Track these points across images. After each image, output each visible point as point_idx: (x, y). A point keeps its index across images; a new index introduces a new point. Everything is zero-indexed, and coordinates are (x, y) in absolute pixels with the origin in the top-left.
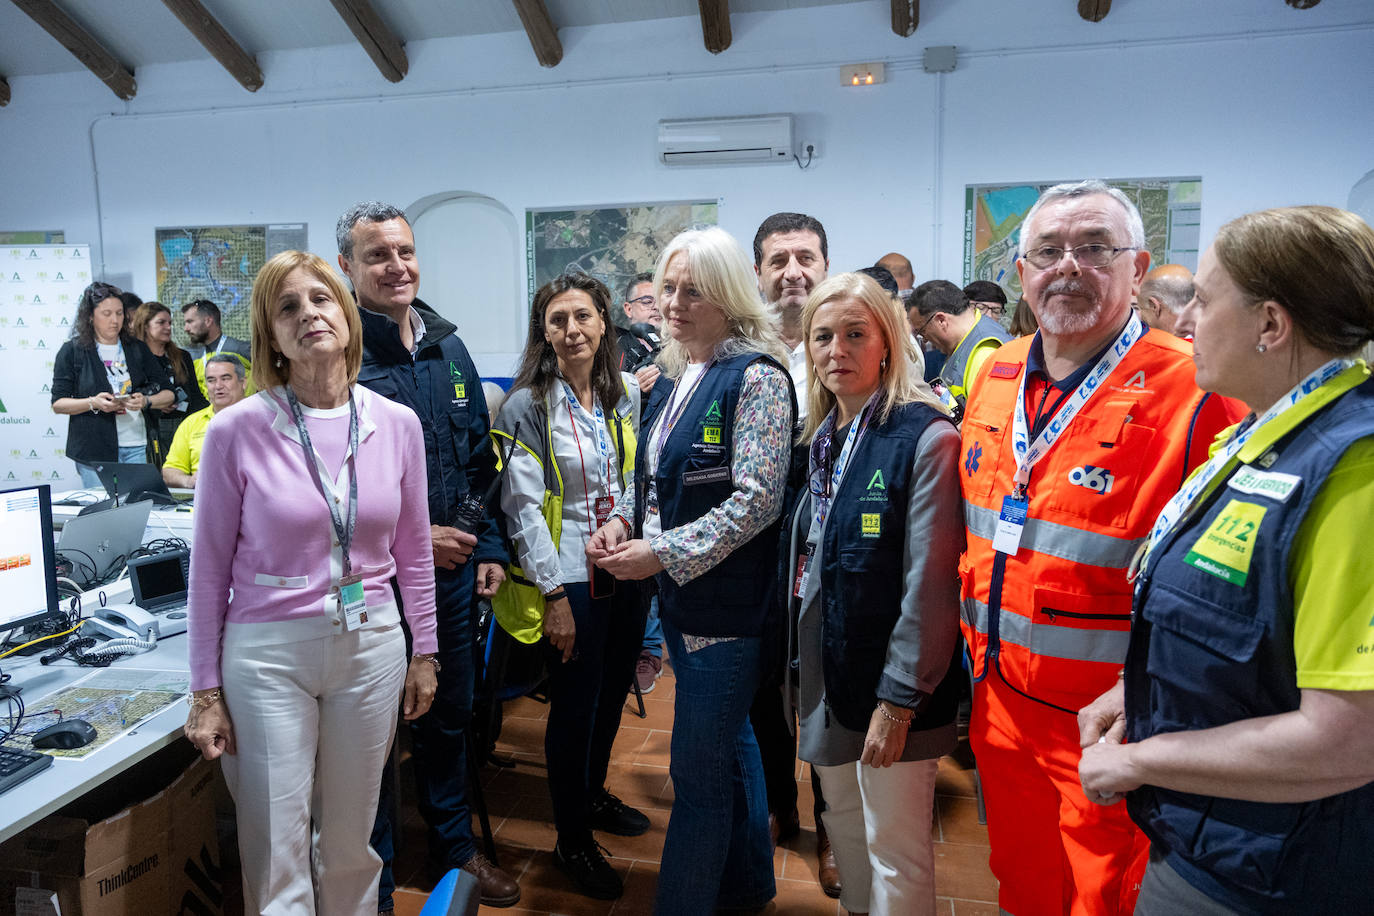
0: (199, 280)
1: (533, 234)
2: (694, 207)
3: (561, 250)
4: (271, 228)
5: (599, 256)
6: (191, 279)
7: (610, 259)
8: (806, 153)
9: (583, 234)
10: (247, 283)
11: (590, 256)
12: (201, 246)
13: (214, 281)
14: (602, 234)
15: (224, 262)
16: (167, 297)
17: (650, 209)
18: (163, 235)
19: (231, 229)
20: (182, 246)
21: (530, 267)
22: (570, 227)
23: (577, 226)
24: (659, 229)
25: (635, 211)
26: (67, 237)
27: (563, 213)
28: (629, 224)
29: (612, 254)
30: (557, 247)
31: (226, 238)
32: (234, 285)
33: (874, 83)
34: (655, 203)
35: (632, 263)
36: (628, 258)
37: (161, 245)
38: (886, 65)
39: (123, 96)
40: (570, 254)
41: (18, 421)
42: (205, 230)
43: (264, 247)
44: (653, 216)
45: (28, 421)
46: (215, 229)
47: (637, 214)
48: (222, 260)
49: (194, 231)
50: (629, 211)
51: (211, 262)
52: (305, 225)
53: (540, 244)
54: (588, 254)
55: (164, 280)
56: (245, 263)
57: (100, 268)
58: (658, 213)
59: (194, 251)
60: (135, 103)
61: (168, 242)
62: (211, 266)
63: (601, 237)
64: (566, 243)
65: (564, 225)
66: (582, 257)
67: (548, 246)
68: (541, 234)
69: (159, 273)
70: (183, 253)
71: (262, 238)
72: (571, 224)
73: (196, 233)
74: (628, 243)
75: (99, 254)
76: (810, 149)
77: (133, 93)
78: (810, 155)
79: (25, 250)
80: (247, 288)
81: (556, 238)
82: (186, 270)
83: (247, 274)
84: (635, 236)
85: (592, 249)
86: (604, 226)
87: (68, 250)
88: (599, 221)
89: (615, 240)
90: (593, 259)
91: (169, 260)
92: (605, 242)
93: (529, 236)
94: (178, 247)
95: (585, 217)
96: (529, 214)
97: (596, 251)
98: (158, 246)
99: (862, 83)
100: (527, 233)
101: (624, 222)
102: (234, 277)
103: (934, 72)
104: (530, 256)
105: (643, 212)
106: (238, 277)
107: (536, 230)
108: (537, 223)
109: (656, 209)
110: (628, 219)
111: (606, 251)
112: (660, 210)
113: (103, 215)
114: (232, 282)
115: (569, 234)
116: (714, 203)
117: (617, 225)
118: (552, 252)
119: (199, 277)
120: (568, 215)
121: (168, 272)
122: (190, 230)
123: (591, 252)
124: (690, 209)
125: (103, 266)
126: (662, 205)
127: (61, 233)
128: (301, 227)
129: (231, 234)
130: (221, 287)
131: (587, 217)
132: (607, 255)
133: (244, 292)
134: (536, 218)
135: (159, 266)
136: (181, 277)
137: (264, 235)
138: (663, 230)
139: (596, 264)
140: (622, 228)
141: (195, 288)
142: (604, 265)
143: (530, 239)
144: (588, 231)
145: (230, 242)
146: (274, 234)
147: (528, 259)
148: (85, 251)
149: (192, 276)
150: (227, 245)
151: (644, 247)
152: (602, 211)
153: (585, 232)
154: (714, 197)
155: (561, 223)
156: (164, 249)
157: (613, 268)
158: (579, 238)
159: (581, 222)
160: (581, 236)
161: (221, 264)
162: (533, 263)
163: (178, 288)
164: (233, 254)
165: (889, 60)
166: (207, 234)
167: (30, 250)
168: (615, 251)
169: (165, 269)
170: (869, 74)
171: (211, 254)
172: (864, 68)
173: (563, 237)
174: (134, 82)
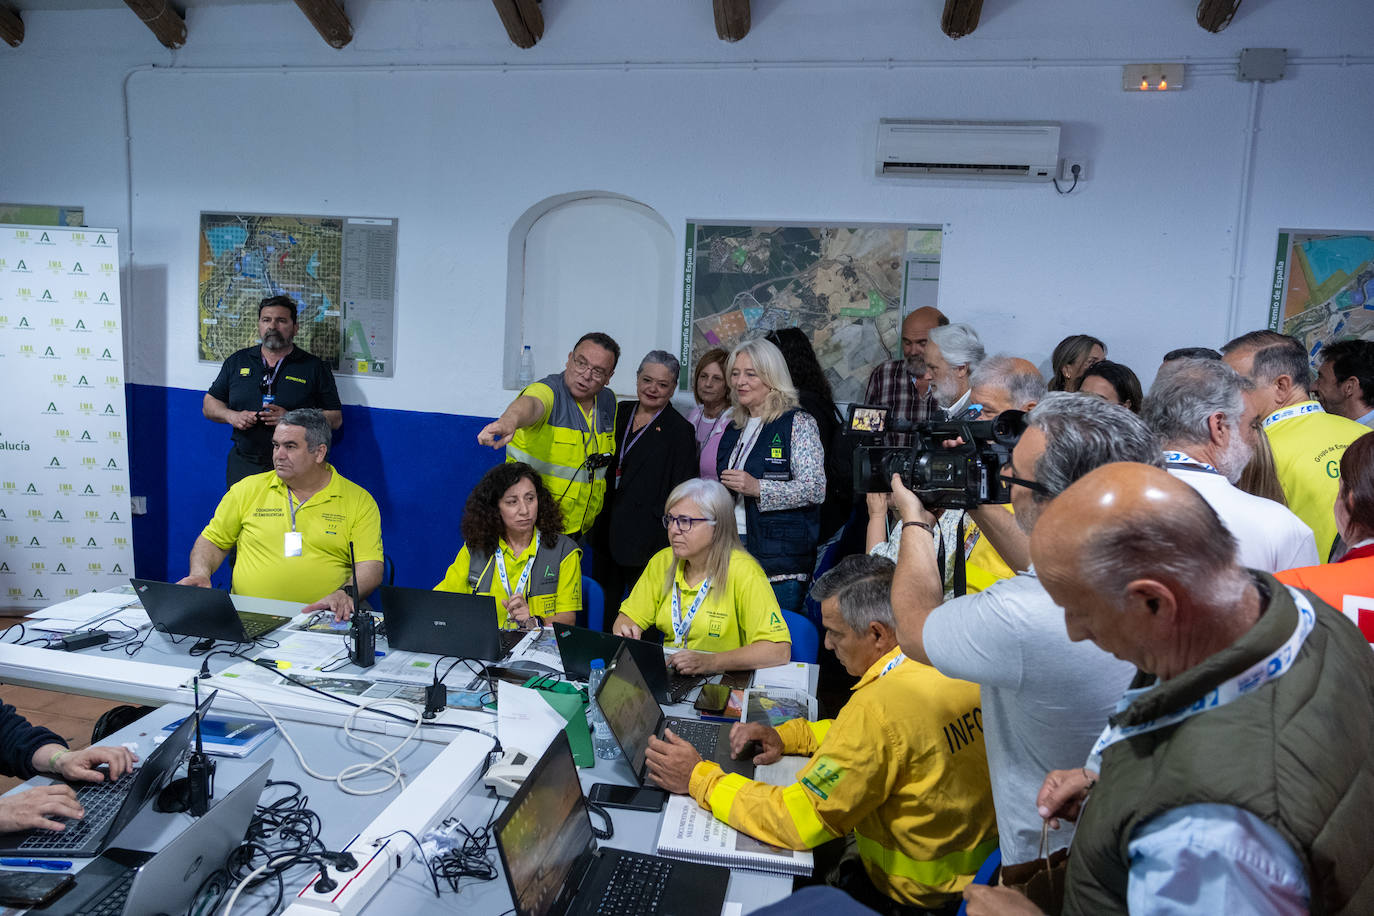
0: (253, 281)
1: (694, 251)
2: (910, 233)
3: (730, 276)
4: (350, 221)
5: (780, 287)
6: (243, 278)
7: (794, 291)
8: (1069, 175)
9: (760, 257)
10: (316, 288)
11: (769, 285)
12: (258, 238)
13: (273, 283)
14: (787, 259)
15: (287, 260)
16: (211, 298)
17: (852, 231)
18: (210, 220)
19: (299, 219)
20: (234, 237)
21: (688, 294)
22: (743, 247)
23: (753, 246)
24: (863, 257)
25: (832, 231)
26: (87, 218)
27: (735, 229)
28: (822, 247)
29: (798, 285)
30: (725, 271)
31: (291, 231)
32: (298, 290)
33: (1168, 90)
34: (861, 223)
35: (824, 299)
36: (818, 292)
37: (207, 233)
38: (1187, 67)
39: (168, 44)
40: (740, 281)
41: (14, 447)
42: (264, 218)
43: (340, 244)
44: (855, 240)
45: (28, 448)
46: (279, 217)
47: (834, 236)
48: (284, 257)
49: (250, 219)
50: (823, 232)
51: (271, 258)
52: (395, 221)
53: (702, 267)
54: (764, 284)
55: (207, 277)
56: (315, 264)
57: (128, 257)
58: (862, 237)
59: (249, 244)
60: (183, 53)
61: (217, 231)
62: (271, 264)
63: (784, 262)
64: (737, 266)
65: (737, 245)
66: (758, 286)
67: (714, 268)
68: (705, 253)
69: (202, 268)
70: (235, 246)
71: (337, 234)
72: (746, 243)
73: (253, 222)
74: (820, 272)
75: (127, 242)
76: (1076, 169)
77: (182, 41)
78: (1076, 177)
79: (35, 233)
80: (315, 295)
81: (724, 260)
82: (237, 266)
83: (316, 277)
84: (829, 264)
85: (772, 277)
86: (789, 248)
87: (91, 236)
88: (782, 242)
89: (802, 268)
90: (772, 290)
91: (216, 253)
92: (789, 269)
93: (689, 254)
94: (228, 237)
95: (764, 235)
96: (690, 227)
97: (775, 280)
98: (203, 235)
99: (1153, 89)
100: (687, 251)
101: (816, 246)
102: (298, 279)
103: (1251, 80)
104: (688, 280)
105: (842, 233)
106: (304, 280)
107: (698, 248)
108: (700, 238)
109: (860, 232)
110: (822, 242)
111: (789, 281)
112: (866, 232)
113: (135, 191)
114: (296, 286)
115: (741, 256)
116: (938, 229)
117: (806, 249)
118: (718, 277)
119: (253, 276)
120: (742, 231)
121: (214, 267)
122: (245, 218)
123: (768, 282)
124: (906, 236)
125: (132, 254)
126: (868, 227)
127: (80, 210)
128: (389, 223)
129: (297, 225)
130: (282, 290)
131: (767, 235)
132: (791, 286)
133: (311, 299)
134: (699, 232)
135: (202, 258)
136: (231, 275)
137: (341, 230)
138: (868, 259)
139: (774, 297)
140: (813, 253)
141: (247, 290)
142: (785, 297)
143: (690, 258)
144: (768, 254)
145: (297, 236)
146: (354, 229)
147: (685, 283)
148: (112, 238)
149: (244, 275)
150: (291, 239)
151: (840, 279)
152: (788, 229)
153: (763, 255)
154: (938, 222)
155: (732, 241)
156: (211, 238)
157: (798, 302)
158: (755, 261)
159: (759, 241)
160: (758, 260)
161: (282, 262)
162: (691, 290)
163: (225, 288)
164: (300, 251)
165: (1190, 62)
166: (267, 224)
167: (43, 232)
168: (802, 281)
169: (210, 263)
170: (1163, 78)
171: (271, 249)
172: (1160, 70)
173: (734, 259)
174: (184, 27)
